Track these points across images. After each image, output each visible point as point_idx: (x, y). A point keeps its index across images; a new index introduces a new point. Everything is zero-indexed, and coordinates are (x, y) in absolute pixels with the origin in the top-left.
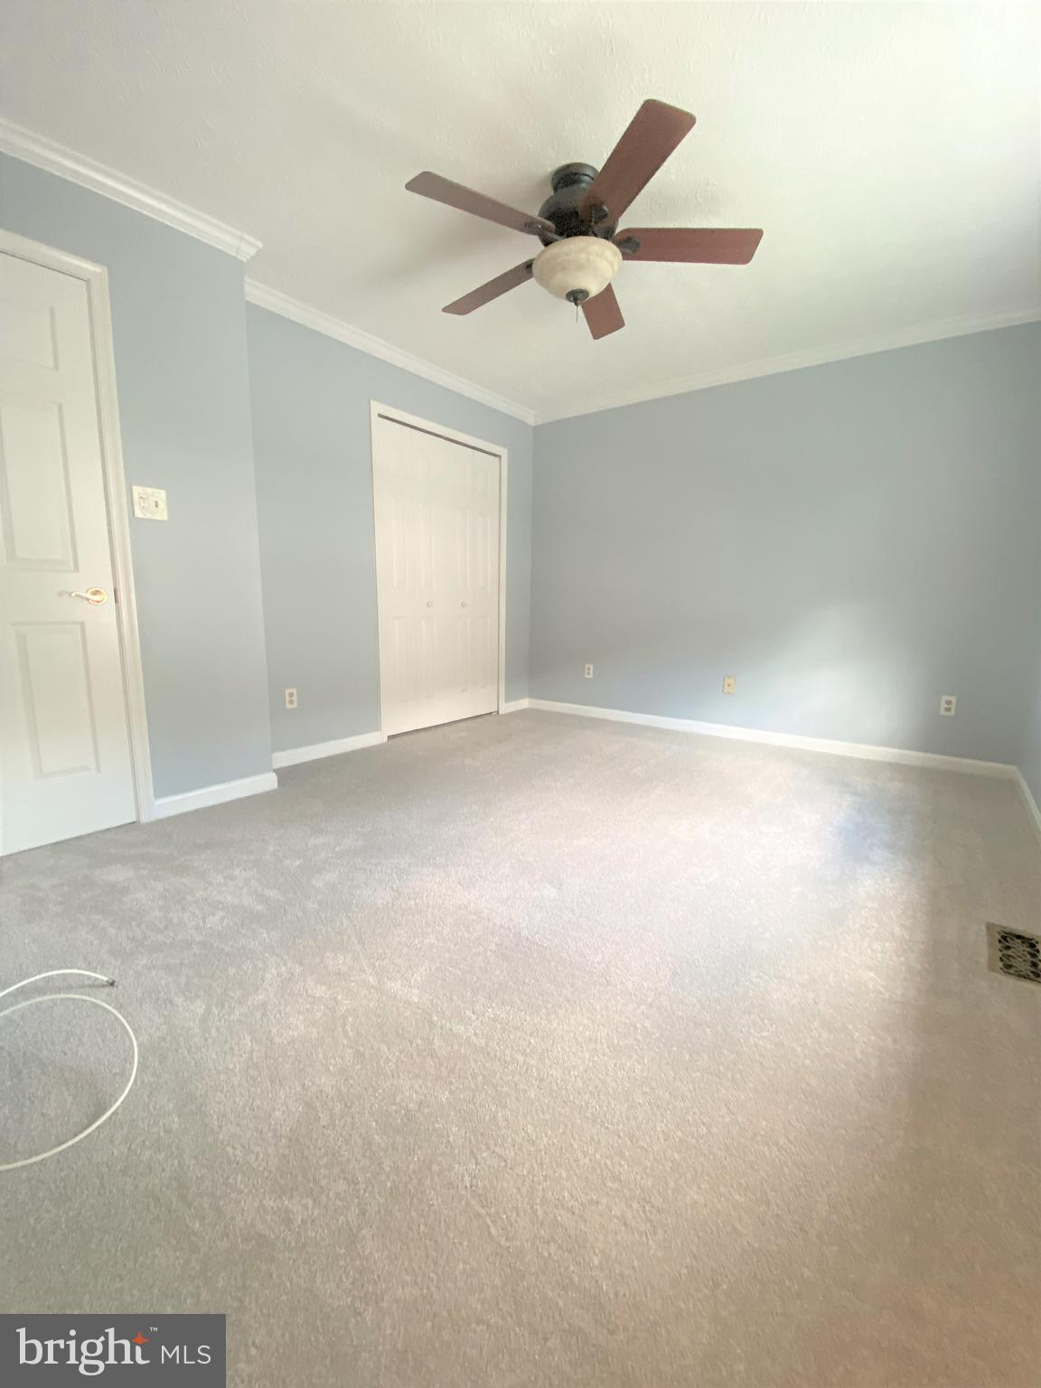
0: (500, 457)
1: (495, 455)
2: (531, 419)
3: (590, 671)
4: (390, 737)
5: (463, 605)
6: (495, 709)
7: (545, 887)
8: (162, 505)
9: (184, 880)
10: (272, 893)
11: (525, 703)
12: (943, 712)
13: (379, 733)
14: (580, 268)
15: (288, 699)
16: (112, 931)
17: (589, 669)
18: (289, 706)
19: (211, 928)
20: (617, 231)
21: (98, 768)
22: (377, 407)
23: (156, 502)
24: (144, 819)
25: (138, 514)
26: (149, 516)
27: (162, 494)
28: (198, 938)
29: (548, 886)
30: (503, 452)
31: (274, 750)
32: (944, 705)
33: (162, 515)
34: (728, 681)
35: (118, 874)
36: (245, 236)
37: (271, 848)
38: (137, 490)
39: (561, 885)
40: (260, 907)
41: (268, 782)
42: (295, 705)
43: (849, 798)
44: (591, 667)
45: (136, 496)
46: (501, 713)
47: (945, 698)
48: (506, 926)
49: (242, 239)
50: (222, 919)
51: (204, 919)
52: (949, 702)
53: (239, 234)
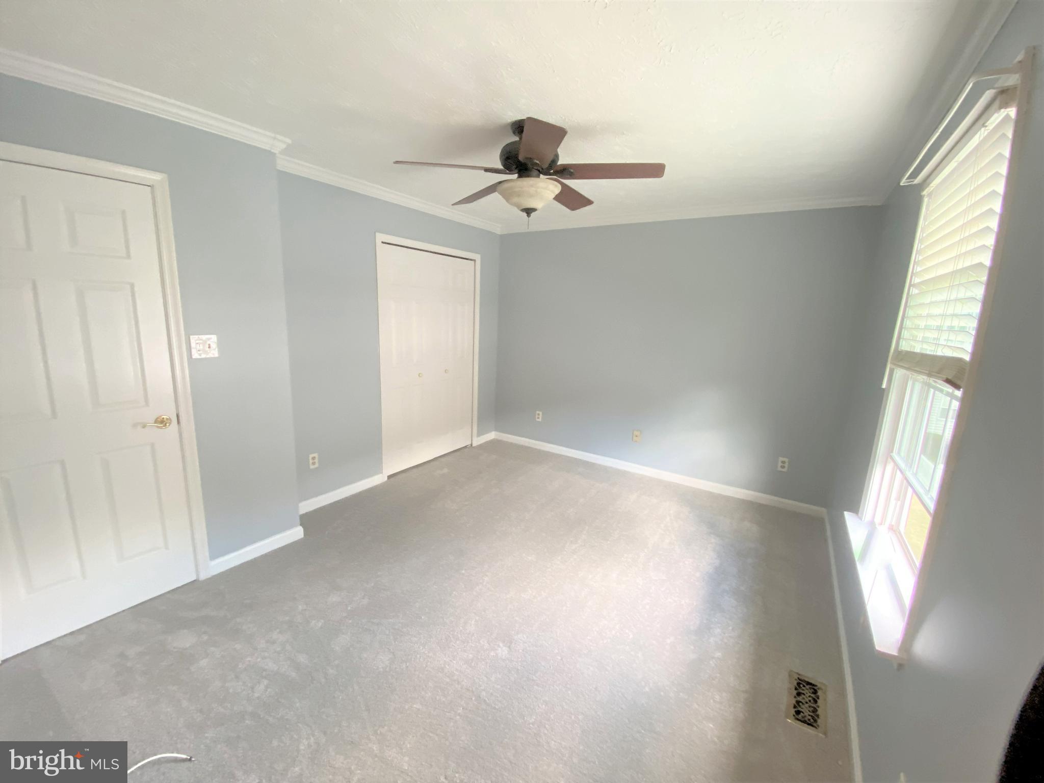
0: (475, 260)
1: (471, 260)
2: (499, 231)
3: (539, 416)
4: (389, 477)
5: (446, 371)
6: (469, 443)
7: (499, 646)
8: (214, 346)
9: (238, 646)
10: (302, 659)
11: (492, 436)
12: (780, 469)
13: (381, 475)
14: (531, 196)
15: (311, 461)
16: (185, 703)
17: (539, 414)
18: (312, 467)
19: (258, 698)
20: (558, 164)
21: (167, 548)
22: (380, 237)
23: (209, 344)
24: (203, 576)
25: (195, 355)
26: (203, 356)
27: (214, 338)
28: (250, 709)
29: (501, 645)
30: (477, 257)
31: (301, 501)
32: (780, 464)
33: (214, 353)
34: (636, 433)
35: (185, 640)
36: (279, 137)
37: (300, 607)
38: (193, 339)
39: (511, 643)
40: (294, 674)
41: (297, 533)
42: (317, 465)
43: (713, 540)
44: (541, 413)
45: (193, 345)
46: (473, 446)
47: (781, 459)
48: (471, 689)
49: (275, 138)
50: (267, 687)
51: (252, 688)
52: (783, 462)
53: (273, 135)
